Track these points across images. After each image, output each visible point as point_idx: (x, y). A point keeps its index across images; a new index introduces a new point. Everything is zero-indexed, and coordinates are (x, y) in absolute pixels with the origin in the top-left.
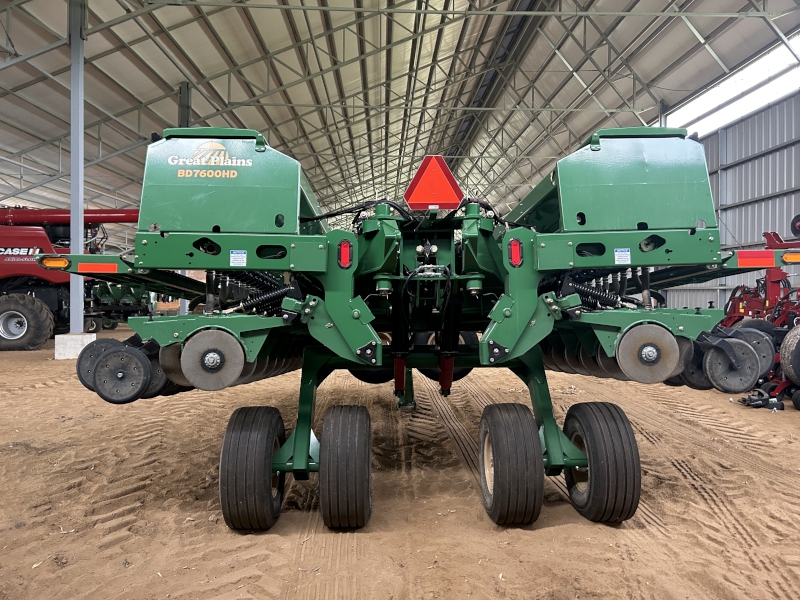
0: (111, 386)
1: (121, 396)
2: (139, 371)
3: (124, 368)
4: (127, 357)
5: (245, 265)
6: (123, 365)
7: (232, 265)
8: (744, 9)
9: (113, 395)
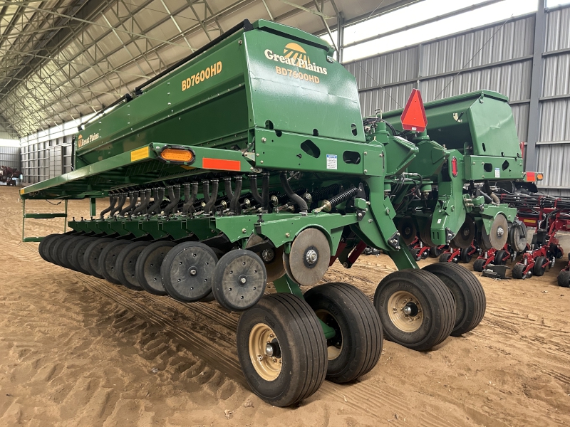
0: (236, 293)
1: (246, 302)
2: (260, 274)
3: (245, 273)
4: (249, 260)
5: (336, 168)
6: (245, 269)
7: (328, 168)
8: (306, 6)
9: (239, 302)
